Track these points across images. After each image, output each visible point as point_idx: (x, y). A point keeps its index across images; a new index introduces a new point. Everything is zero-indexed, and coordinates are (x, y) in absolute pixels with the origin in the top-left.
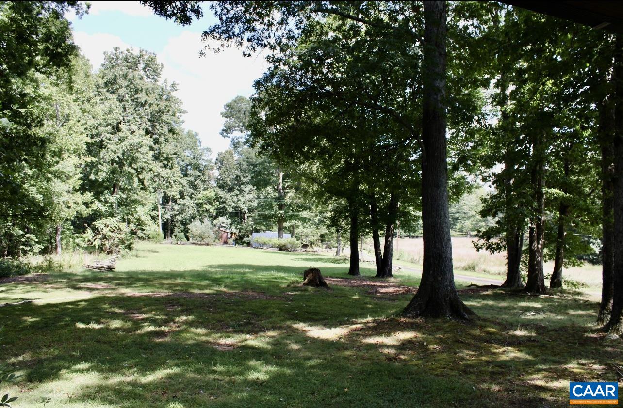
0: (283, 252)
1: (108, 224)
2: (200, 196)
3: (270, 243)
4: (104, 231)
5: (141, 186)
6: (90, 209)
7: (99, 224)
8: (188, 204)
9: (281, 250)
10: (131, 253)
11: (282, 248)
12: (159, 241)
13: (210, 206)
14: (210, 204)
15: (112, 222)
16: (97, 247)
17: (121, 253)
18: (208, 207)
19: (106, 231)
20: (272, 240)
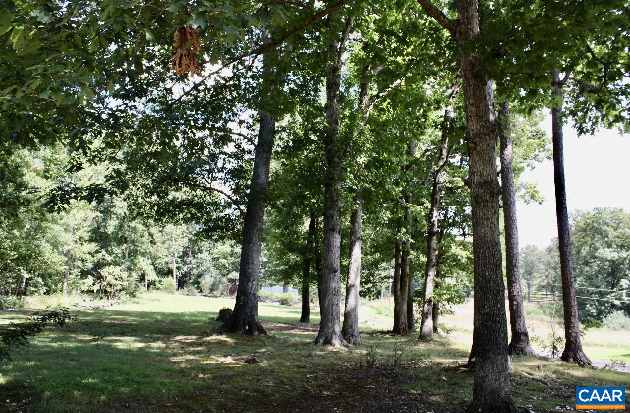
0: (284, 306)
1: (110, 271)
2: (216, 251)
3: (272, 297)
4: (108, 279)
5: (151, 239)
6: (95, 258)
7: (104, 272)
8: (205, 258)
9: (282, 304)
10: (133, 299)
11: (283, 302)
12: (172, 293)
13: (226, 261)
14: (226, 258)
15: (116, 270)
16: (95, 291)
17: (122, 298)
18: (223, 261)
19: (110, 278)
20: (274, 294)
